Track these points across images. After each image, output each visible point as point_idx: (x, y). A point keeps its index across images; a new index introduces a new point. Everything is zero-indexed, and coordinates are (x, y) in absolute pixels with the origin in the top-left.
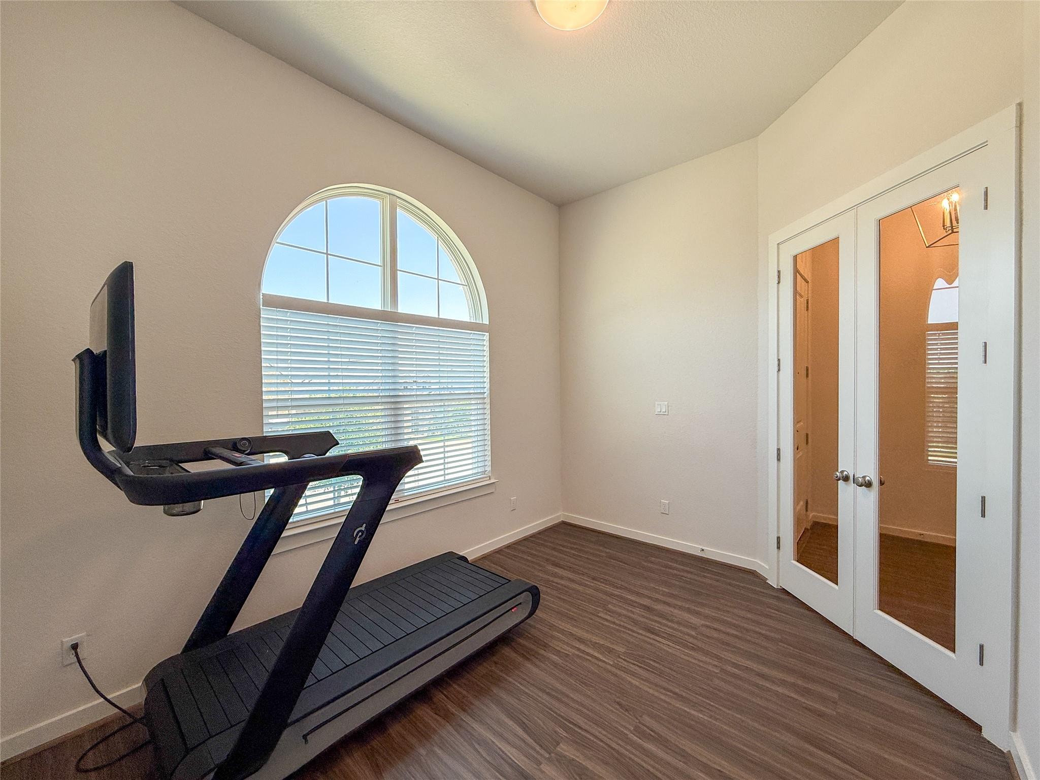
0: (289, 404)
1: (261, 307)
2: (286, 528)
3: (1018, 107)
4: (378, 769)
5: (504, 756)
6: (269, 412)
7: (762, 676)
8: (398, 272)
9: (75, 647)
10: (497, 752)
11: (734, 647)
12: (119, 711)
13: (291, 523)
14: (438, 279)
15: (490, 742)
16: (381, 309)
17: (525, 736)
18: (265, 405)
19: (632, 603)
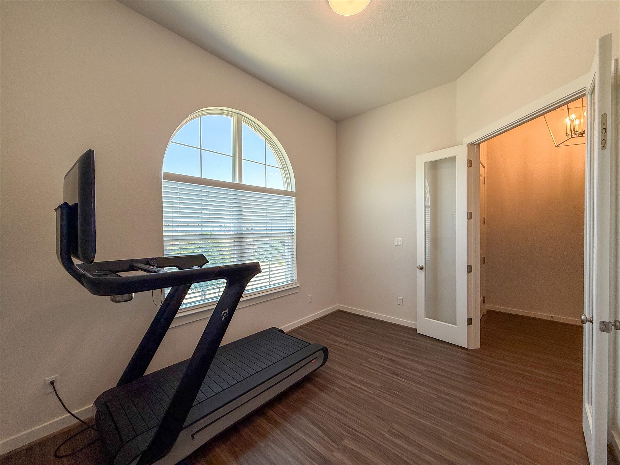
0: (178, 238)
1: (163, 180)
2: (178, 312)
3: (616, 62)
4: (236, 456)
5: (311, 447)
6: (167, 243)
7: (463, 400)
8: (243, 160)
9: (52, 383)
10: (307, 446)
11: (445, 383)
12: (79, 421)
13: (181, 309)
14: (266, 165)
15: (303, 439)
16: (232, 182)
17: (323, 435)
18: (164, 239)
19: (382, 357)
